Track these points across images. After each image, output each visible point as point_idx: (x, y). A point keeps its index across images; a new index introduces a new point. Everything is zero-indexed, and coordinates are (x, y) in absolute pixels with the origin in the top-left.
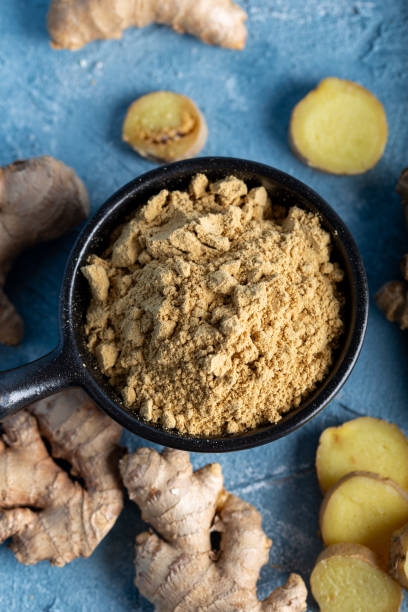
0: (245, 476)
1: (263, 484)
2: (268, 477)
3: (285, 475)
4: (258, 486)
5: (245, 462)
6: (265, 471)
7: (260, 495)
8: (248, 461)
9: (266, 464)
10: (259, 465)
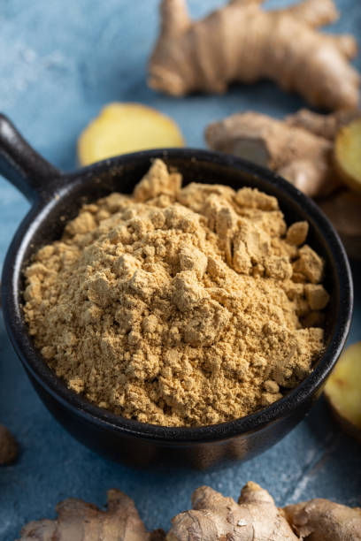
0: (284, 484)
1: (306, 479)
2: (305, 469)
3: (319, 456)
4: (303, 484)
5: (273, 473)
6: (298, 467)
7: (312, 491)
8: (276, 470)
9: (293, 462)
10: (288, 466)
